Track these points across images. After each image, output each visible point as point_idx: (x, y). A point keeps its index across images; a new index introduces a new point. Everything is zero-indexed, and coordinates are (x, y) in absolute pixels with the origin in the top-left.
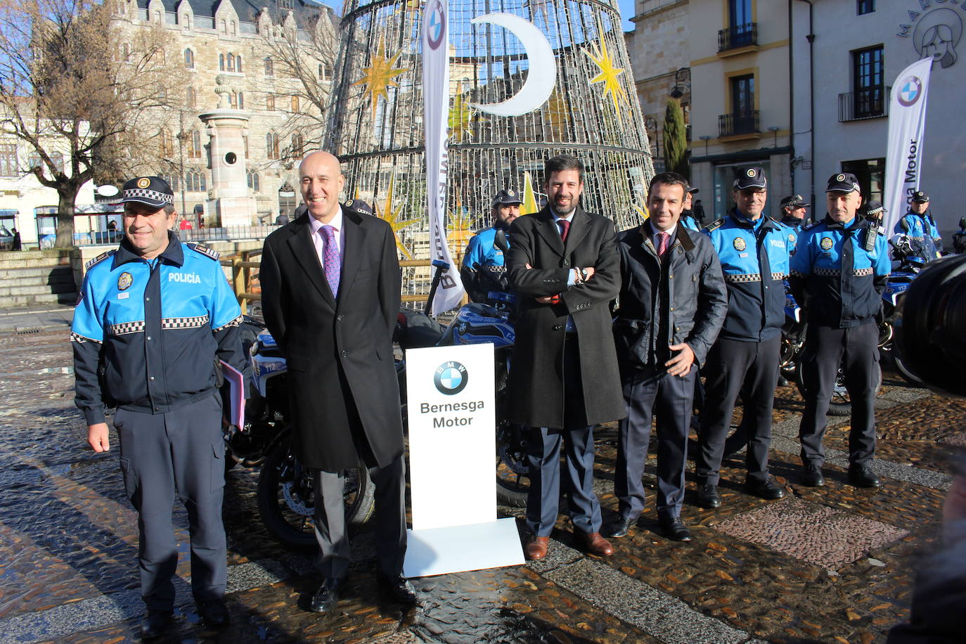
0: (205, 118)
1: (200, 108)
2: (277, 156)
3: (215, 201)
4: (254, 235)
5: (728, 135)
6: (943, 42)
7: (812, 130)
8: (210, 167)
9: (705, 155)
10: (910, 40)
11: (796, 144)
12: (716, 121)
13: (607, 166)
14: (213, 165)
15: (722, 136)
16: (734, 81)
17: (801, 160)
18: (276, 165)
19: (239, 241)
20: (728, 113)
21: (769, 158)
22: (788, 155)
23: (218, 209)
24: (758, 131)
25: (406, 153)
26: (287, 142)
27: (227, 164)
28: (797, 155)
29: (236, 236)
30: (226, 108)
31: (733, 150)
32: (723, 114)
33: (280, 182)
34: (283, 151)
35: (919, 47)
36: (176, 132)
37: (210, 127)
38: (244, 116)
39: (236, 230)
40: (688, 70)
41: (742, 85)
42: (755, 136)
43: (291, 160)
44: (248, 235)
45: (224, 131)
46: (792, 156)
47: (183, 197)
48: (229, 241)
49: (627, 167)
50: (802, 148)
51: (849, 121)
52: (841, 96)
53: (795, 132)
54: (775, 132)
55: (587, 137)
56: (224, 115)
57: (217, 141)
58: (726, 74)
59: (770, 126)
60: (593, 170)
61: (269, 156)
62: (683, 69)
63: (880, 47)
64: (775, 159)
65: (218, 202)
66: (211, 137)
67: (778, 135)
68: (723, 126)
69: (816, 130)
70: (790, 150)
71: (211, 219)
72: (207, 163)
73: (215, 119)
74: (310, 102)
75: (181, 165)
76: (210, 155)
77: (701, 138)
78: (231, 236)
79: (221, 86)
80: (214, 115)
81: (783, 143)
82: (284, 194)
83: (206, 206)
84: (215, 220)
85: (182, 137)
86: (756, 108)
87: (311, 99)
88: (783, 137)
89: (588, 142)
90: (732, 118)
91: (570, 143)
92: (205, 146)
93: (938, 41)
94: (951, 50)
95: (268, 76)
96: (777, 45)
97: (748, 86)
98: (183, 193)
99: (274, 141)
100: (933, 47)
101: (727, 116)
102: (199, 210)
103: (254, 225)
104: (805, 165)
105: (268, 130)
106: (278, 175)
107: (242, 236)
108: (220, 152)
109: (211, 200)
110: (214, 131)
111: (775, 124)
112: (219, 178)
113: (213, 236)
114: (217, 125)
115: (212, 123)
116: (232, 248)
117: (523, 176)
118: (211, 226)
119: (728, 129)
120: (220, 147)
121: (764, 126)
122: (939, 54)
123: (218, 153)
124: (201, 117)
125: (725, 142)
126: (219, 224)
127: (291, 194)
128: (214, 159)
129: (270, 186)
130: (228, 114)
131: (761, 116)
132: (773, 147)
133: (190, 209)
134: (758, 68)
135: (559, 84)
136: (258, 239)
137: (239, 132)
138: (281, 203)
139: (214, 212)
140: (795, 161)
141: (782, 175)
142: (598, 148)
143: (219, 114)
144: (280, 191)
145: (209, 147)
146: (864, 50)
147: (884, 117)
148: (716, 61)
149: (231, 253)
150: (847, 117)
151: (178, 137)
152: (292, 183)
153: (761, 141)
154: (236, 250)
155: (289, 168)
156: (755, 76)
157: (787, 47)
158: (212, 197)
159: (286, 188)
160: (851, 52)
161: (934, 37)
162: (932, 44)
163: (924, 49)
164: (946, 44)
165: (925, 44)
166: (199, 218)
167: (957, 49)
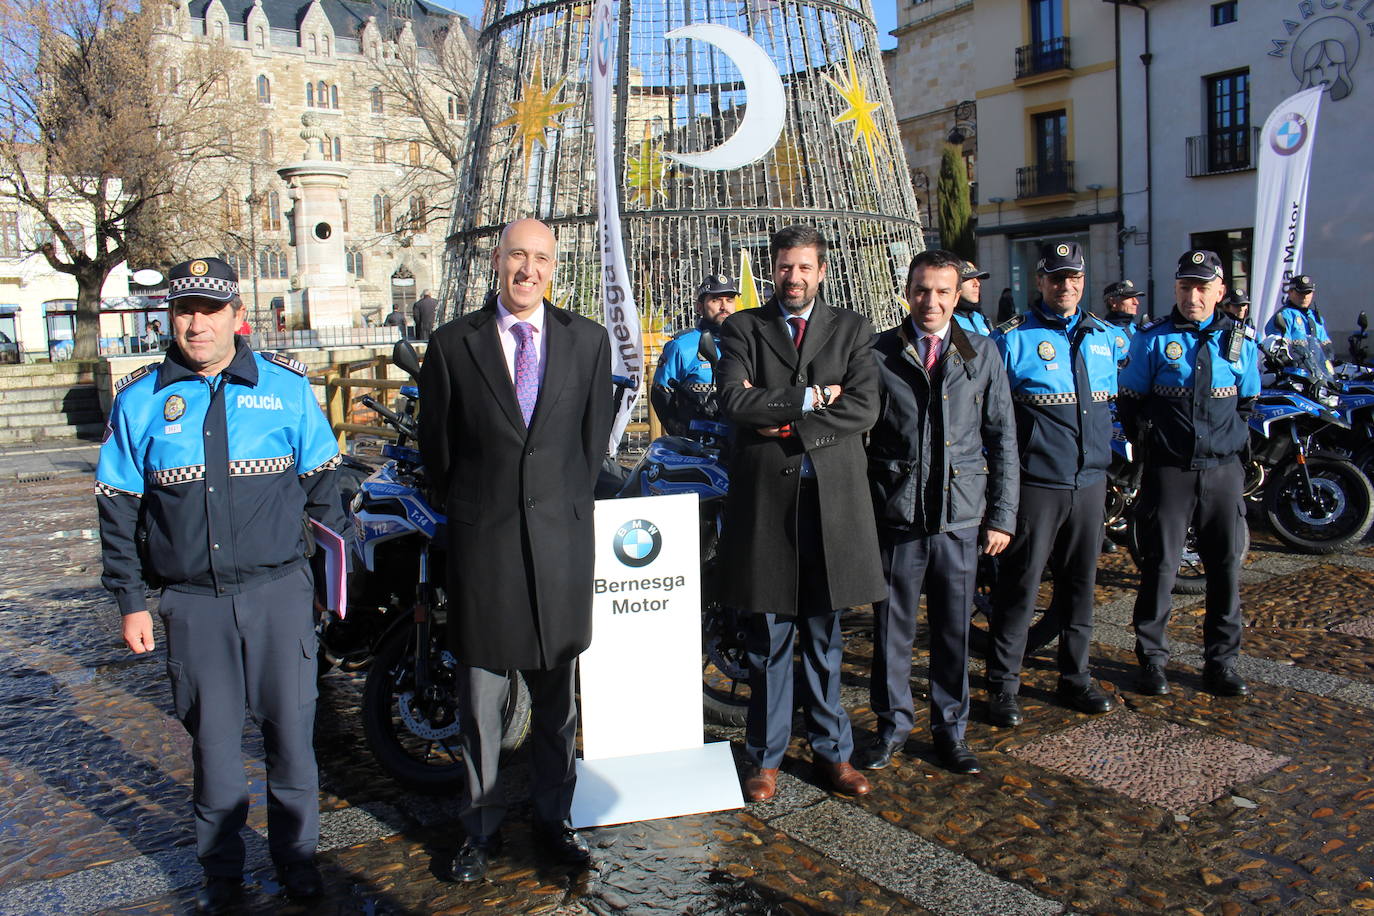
0: (286, 174)
1: (279, 160)
2: (388, 227)
3: (300, 293)
4: (356, 340)
5: (1030, 196)
6: (1332, 64)
7: (1149, 189)
8: (294, 243)
9: (997, 225)
10: (1286, 61)
11: (1127, 208)
12: (1013, 177)
13: (858, 241)
14: (298, 241)
15: (1021, 197)
16: (1039, 120)
17: (1134, 232)
18: (388, 241)
19: (335, 349)
20: (1030, 164)
21: (1087, 229)
22: (1115, 225)
23: (305, 303)
24: (1072, 191)
25: (572, 224)
26: (403, 208)
27: (318, 239)
28: (1128, 224)
29: (331, 341)
30: (317, 160)
31: (1038, 218)
33: (394, 265)
34: (398, 220)
35: (1300, 71)
36: (245, 194)
37: (293, 187)
38: (343, 170)
39: (331, 333)
40: (973, 104)
41: (1050, 125)
42: (1069, 197)
43: (409, 233)
44: (347, 341)
45: (313, 192)
46: (1121, 226)
47: (255, 287)
48: (320, 348)
50: (1134, 214)
51: (1201, 176)
52: (1190, 141)
53: (1124, 191)
54: (1096, 192)
55: (830, 199)
56: (314, 169)
57: (304, 206)
58: (1027, 110)
59: (1090, 184)
60: (838, 246)
61: (378, 227)
62: (966, 102)
63: (1244, 71)
64: (1097, 230)
65: (305, 294)
66: (296, 200)
67: (1100, 195)
68: (1022, 183)
69: (1153, 189)
70: (1118, 217)
71: (295, 317)
72: (288, 238)
73: (301, 175)
74: (436, 150)
75: (253, 240)
76: (293, 226)
77: (992, 201)
78: (323, 341)
79: (309, 129)
80: (300, 169)
81: (1107, 207)
82: (399, 282)
83: (288, 300)
84: (301, 319)
85: (253, 201)
86: (1069, 158)
87: (438, 146)
88: (1107, 198)
89: (831, 206)
90: (1035, 173)
91: (805, 208)
92: (286, 214)
93: (1325, 63)
94: (1344, 76)
95: (375, 114)
96: (1100, 69)
97: (1057, 128)
98: (255, 280)
99: (384, 206)
100: (1319, 71)
101: (1029, 169)
102: (278, 305)
103: (356, 326)
104: (1139, 237)
105: (376, 191)
106: (390, 254)
107: (339, 341)
108: (307, 222)
109: (295, 290)
110: (299, 193)
111: (1096, 180)
112: (306, 259)
113: (298, 342)
114: (302, 184)
115: (296, 181)
116: (325, 358)
117: (739, 256)
118: (295, 327)
119: (1029, 188)
120: (307, 214)
121: (1081, 184)
122: (1330, 82)
123: (304, 224)
124: (281, 172)
125: (1025, 207)
126: (306, 325)
127: (408, 282)
128: (299, 232)
129: (379, 270)
130: (319, 169)
131: (1078, 170)
132: (1093, 213)
133: (265, 304)
134: (1072, 101)
135: (789, 124)
136: (362, 346)
137: (334, 194)
138: (394, 294)
139: (300, 309)
140: (1124, 233)
141: (1106, 253)
142: (845, 215)
143: (307, 169)
144: (393, 277)
145: (292, 215)
146: (1221, 76)
147: (1250, 170)
148: (1012, 91)
149: (324, 365)
150: (1198, 171)
151: (248, 201)
152: (410, 265)
153: (1077, 205)
154: (331, 362)
155: (407, 244)
156: (1067, 113)
157: (1113, 72)
158: (297, 286)
159: (401, 273)
160: (1203, 78)
161: (1320, 58)
162: (1317, 67)
163: (1307, 75)
164: (1336, 67)
165: (1308, 66)
166: (279, 317)
167: (1353, 74)
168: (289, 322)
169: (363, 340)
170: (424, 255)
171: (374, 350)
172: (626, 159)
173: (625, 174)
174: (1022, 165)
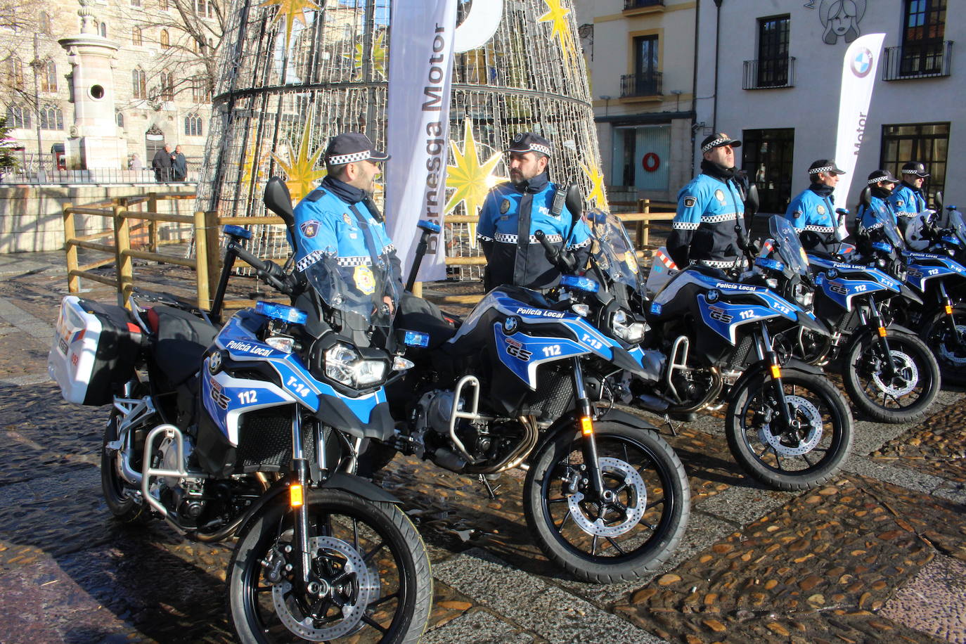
0: (66, 43)
1: (59, 32)
2: (144, 94)
3: (78, 140)
4: (127, 180)
5: (630, 96)
6: (847, 16)
7: (715, 96)
8: (72, 100)
9: (604, 115)
10: (816, 11)
11: (699, 110)
12: (618, 81)
13: (554, 117)
14: (76, 99)
15: (623, 96)
16: (638, 41)
17: (703, 126)
18: (144, 106)
19: (110, 186)
20: (630, 73)
21: (670, 122)
22: (690, 120)
23: (82, 148)
24: (660, 94)
25: (326, 89)
26: (155, 82)
27: (93, 98)
28: (699, 120)
29: (106, 180)
30: (92, 33)
31: (634, 112)
32: (625, 74)
33: (148, 124)
34: (151, 90)
35: (825, 20)
36: (30, 58)
37: (72, 54)
38: (114, 44)
39: (106, 173)
40: (592, 26)
41: (646, 45)
42: (658, 98)
43: (160, 100)
44: (120, 180)
45: (89, 60)
46: (694, 121)
47: (39, 135)
48: (97, 185)
49: (573, 119)
50: (704, 113)
51: (753, 89)
52: (746, 63)
53: (697, 97)
54: (677, 95)
55: (534, 82)
56: (89, 41)
57: (81, 71)
58: (630, 33)
59: (673, 89)
60: (539, 120)
61: (136, 95)
62: (586, 25)
63: (787, 16)
64: (677, 123)
65: (82, 141)
66: (74, 65)
67: (680, 98)
68: (624, 86)
69: (718, 96)
70: (692, 115)
71: (73, 160)
72: (68, 97)
73: (79, 46)
74: (189, 35)
75: (36, 97)
76: (72, 87)
77: (602, 98)
78: (99, 180)
79: (85, 8)
80: (78, 40)
81: (685, 107)
82: (151, 137)
83: (68, 146)
84: (78, 161)
85: (36, 65)
86: (659, 70)
87: (189, 31)
88: (685, 101)
89: (535, 88)
90: (635, 79)
91: (516, 88)
92: (66, 76)
93: (842, 15)
94: (854, 25)
95: (135, 7)
96: (684, 7)
97: (651, 46)
98: (38, 129)
99: (140, 79)
100: (838, 21)
101: (630, 76)
102: (58, 150)
103: (123, 168)
104: (706, 130)
105: (134, 66)
106: (145, 116)
107: (113, 180)
108: (84, 85)
109: (73, 138)
110: (77, 60)
111: (678, 87)
112: (82, 114)
113: (78, 180)
114: (80, 52)
115: (75, 50)
116: (102, 193)
117: (464, 123)
118: (74, 168)
119: (629, 90)
120: (84, 78)
121: (668, 88)
122: (843, 29)
123: (81, 85)
124: (62, 42)
125: (626, 104)
126: (83, 166)
127: (159, 138)
128: (77, 91)
129: (137, 127)
130: (94, 41)
131: (664, 79)
132: (675, 111)
133: (47, 149)
134: (663, 29)
135: (504, 18)
136: (132, 184)
137: (106, 62)
138: (147, 147)
139: (78, 152)
140: (696, 126)
141: (683, 140)
142: (545, 95)
143: (84, 40)
144: (147, 133)
145: (71, 78)
146: (769, 19)
147: (788, 87)
148: (620, 19)
149: (101, 199)
150: (751, 85)
151: (32, 64)
152: (161, 125)
153: (663, 104)
154: (107, 196)
155: (158, 109)
156: (660, 37)
157: (694, 10)
158: (75, 134)
159: (154, 130)
160: (757, 19)
161: (839, 11)
162: (837, 18)
163: (830, 22)
164: (849, 19)
165: (830, 17)
166: (58, 159)
167: (860, 25)
168: (68, 163)
169: (133, 180)
170: (171, 117)
171: (143, 188)
172: (373, 38)
173: (372, 50)
174: (625, 73)
